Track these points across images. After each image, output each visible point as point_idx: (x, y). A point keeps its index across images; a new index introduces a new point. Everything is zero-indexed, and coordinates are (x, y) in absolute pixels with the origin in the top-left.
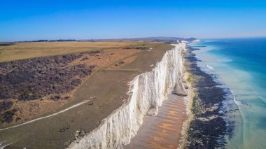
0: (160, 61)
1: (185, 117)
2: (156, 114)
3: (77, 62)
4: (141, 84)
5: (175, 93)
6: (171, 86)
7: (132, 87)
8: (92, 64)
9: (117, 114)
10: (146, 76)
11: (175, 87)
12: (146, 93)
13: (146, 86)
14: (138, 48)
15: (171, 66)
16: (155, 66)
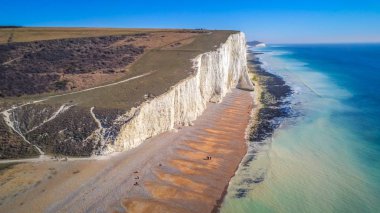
0: (224, 42)
1: (253, 106)
2: (221, 101)
3: (121, 43)
4: (204, 64)
5: (239, 87)
6: (236, 78)
7: (197, 63)
8: (141, 45)
9: (184, 83)
10: (210, 56)
11: (240, 81)
12: (209, 76)
13: (210, 67)
14: (194, 32)
15: (235, 54)
16: (219, 46)
